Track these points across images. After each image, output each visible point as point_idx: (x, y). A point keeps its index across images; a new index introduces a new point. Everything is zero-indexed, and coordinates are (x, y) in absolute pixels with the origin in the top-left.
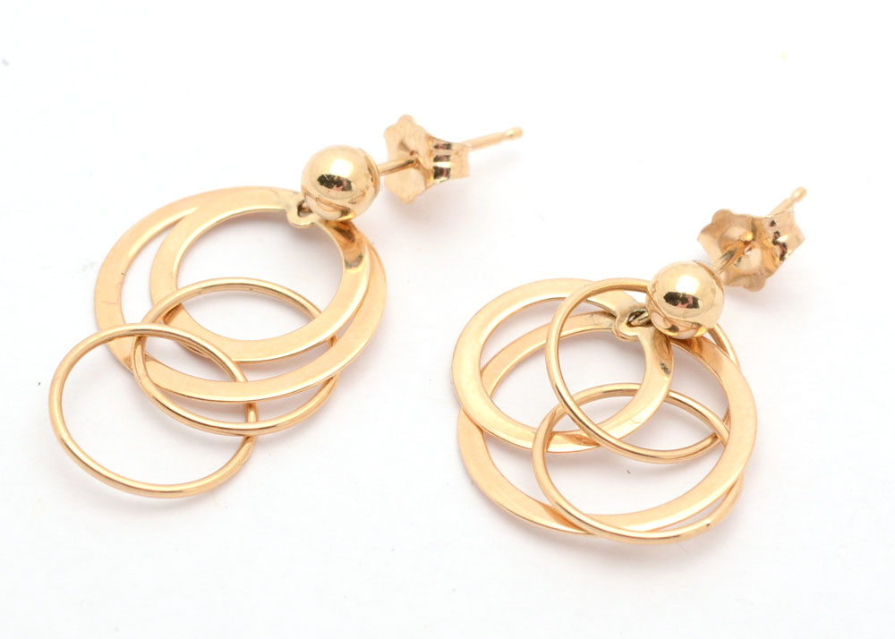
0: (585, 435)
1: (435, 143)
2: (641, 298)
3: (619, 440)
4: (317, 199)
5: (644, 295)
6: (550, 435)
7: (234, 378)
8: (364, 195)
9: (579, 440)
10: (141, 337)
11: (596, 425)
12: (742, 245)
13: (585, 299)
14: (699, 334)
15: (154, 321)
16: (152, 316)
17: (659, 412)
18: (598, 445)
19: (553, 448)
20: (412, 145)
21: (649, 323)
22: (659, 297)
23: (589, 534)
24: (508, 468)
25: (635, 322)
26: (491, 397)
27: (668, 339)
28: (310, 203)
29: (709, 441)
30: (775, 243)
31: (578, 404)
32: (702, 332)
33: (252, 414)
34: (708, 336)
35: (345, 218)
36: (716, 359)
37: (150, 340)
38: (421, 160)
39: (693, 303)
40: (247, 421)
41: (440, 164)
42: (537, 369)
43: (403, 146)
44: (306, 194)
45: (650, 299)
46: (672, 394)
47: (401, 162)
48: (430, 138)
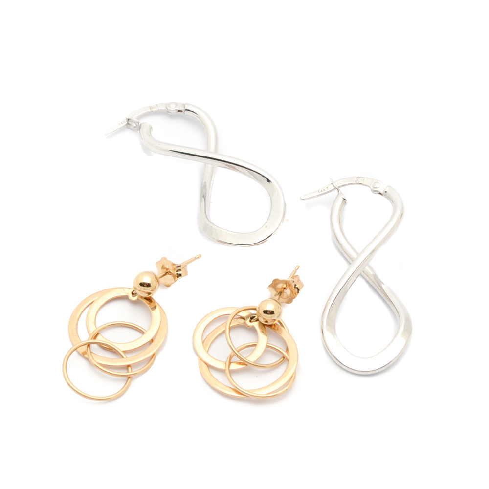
0: (242, 362)
1: (176, 266)
2: (254, 312)
3: (254, 362)
4: (140, 291)
5: (256, 311)
6: (230, 363)
7: (123, 357)
8: (155, 287)
9: (240, 363)
10: (89, 345)
11: (245, 358)
12: (283, 289)
13: (236, 314)
14: (275, 323)
15: (92, 339)
16: (91, 337)
17: (265, 351)
18: (247, 365)
19: (231, 368)
20: (167, 267)
21: (257, 320)
22: (261, 312)
23: (247, 397)
24: (218, 376)
25: (252, 321)
26: (208, 352)
27: (264, 325)
28: (137, 292)
29: (282, 359)
30: (295, 287)
31: (238, 351)
32: (276, 322)
33: (129, 368)
34: (278, 323)
35: (149, 296)
36: (281, 331)
37: (92, 346)
38: (171, 271)
39: (272, 313)
40: (128, 372)
41: (179, 273)
42: (222, 339)
43: (163, 267)
44: (136, 289)
45: (258, 312)
46: (268, 345)
47: (164, 273)
48: (174, 264)
